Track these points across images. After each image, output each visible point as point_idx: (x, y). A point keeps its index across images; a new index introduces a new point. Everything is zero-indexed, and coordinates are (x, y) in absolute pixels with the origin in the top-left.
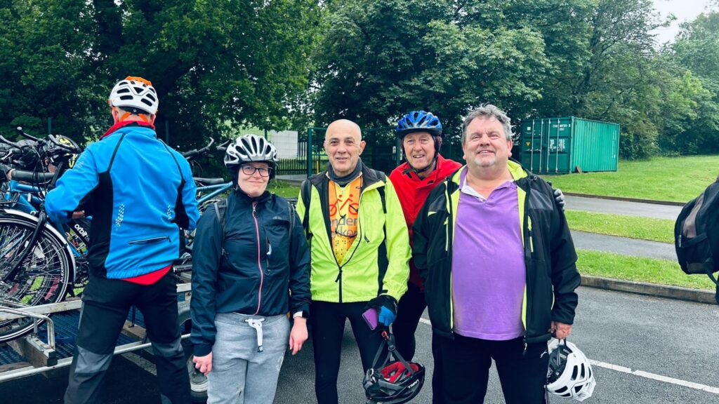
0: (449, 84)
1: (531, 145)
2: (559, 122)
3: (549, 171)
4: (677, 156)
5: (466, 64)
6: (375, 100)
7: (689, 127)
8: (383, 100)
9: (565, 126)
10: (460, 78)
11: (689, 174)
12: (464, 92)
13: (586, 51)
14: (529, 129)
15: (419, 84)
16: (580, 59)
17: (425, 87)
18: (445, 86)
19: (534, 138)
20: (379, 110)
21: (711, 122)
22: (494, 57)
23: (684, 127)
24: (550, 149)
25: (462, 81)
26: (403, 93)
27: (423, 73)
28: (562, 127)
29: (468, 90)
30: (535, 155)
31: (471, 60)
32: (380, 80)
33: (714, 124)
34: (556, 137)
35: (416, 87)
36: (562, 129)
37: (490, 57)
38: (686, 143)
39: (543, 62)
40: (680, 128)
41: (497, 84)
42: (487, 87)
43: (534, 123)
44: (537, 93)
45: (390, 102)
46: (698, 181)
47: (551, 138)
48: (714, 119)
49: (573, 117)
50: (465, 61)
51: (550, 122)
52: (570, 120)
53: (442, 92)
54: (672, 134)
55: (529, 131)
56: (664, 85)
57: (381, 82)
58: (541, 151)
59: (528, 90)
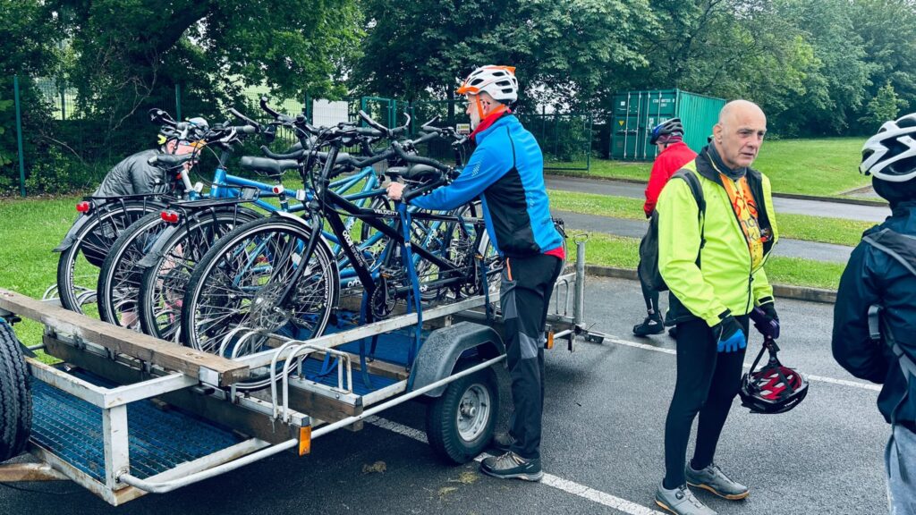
0: (537, 43)
1: (624, 124)
2: (661, 96)
3: (647, 156)
4: (776, 139)
5: (558, 19)
6: (435, 61)
7: (792, 105)
8: (447, 61)
9: (669, 101)
10: (551, 36)
11: (804, 162)
12: (555, 55)
13: (694, 6)
14: (623, 103)
15: (495, 43)
16: (688, 16)
17: (502, 46)
18: (531, 45)
19: (629, 115)
20: (441, 74)
21: (817, 98)
22: (595, 10)
23: (787, 105)
24: (649, 130)
25: (553, 39)
26: (472, 53)
27: (498, 28)
28: (664, 102)
29: (559, 52)
30: (630, 137)
31: (564, 12)
32: (440, 34)
33: (819, 101)
34: (657, 115)
35: (490, 46)
36: (664, 105)
37: (589, 11)
38: (786, 124)
39: (649, 20)
40: (782, 105)
41: (595, 45)
42: (583, 50)
43: (629, 97)
44: (643, 59)
45: (457, 64)
46: (816, 171)
47: (650, 115)
48: (820, 95)
49: (678, 90)
50: (556, 14)
51: (649, 96)
52: (675, 93)
53: (529, 52)
54: (774, 113)
55: (623, 107)
56: (782, 52)
57: (443, 38)
58: (637, 131)
59: (631, 54)
